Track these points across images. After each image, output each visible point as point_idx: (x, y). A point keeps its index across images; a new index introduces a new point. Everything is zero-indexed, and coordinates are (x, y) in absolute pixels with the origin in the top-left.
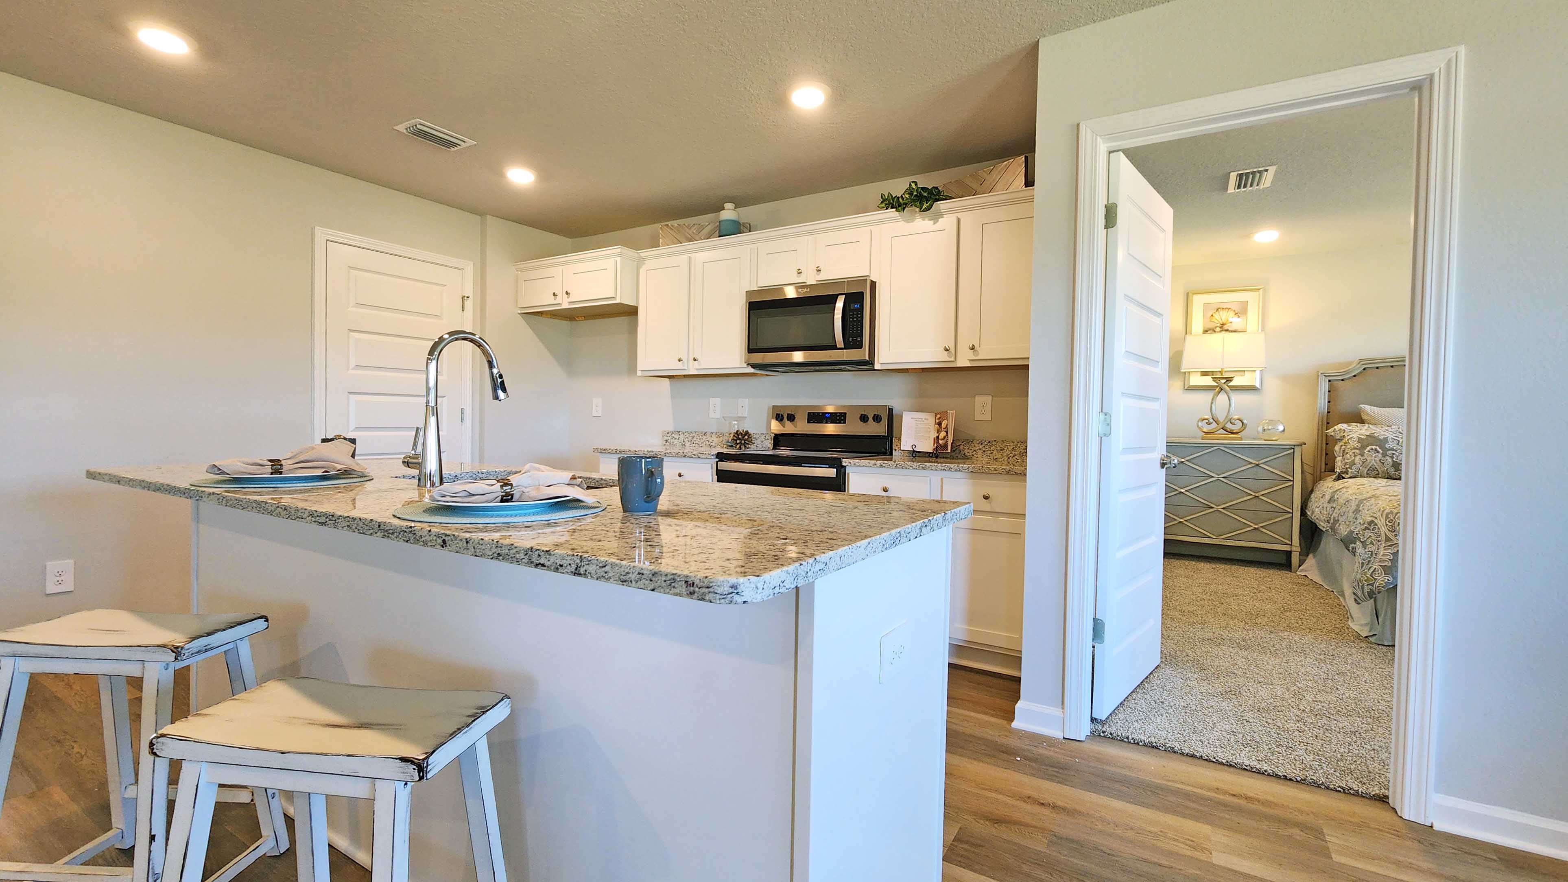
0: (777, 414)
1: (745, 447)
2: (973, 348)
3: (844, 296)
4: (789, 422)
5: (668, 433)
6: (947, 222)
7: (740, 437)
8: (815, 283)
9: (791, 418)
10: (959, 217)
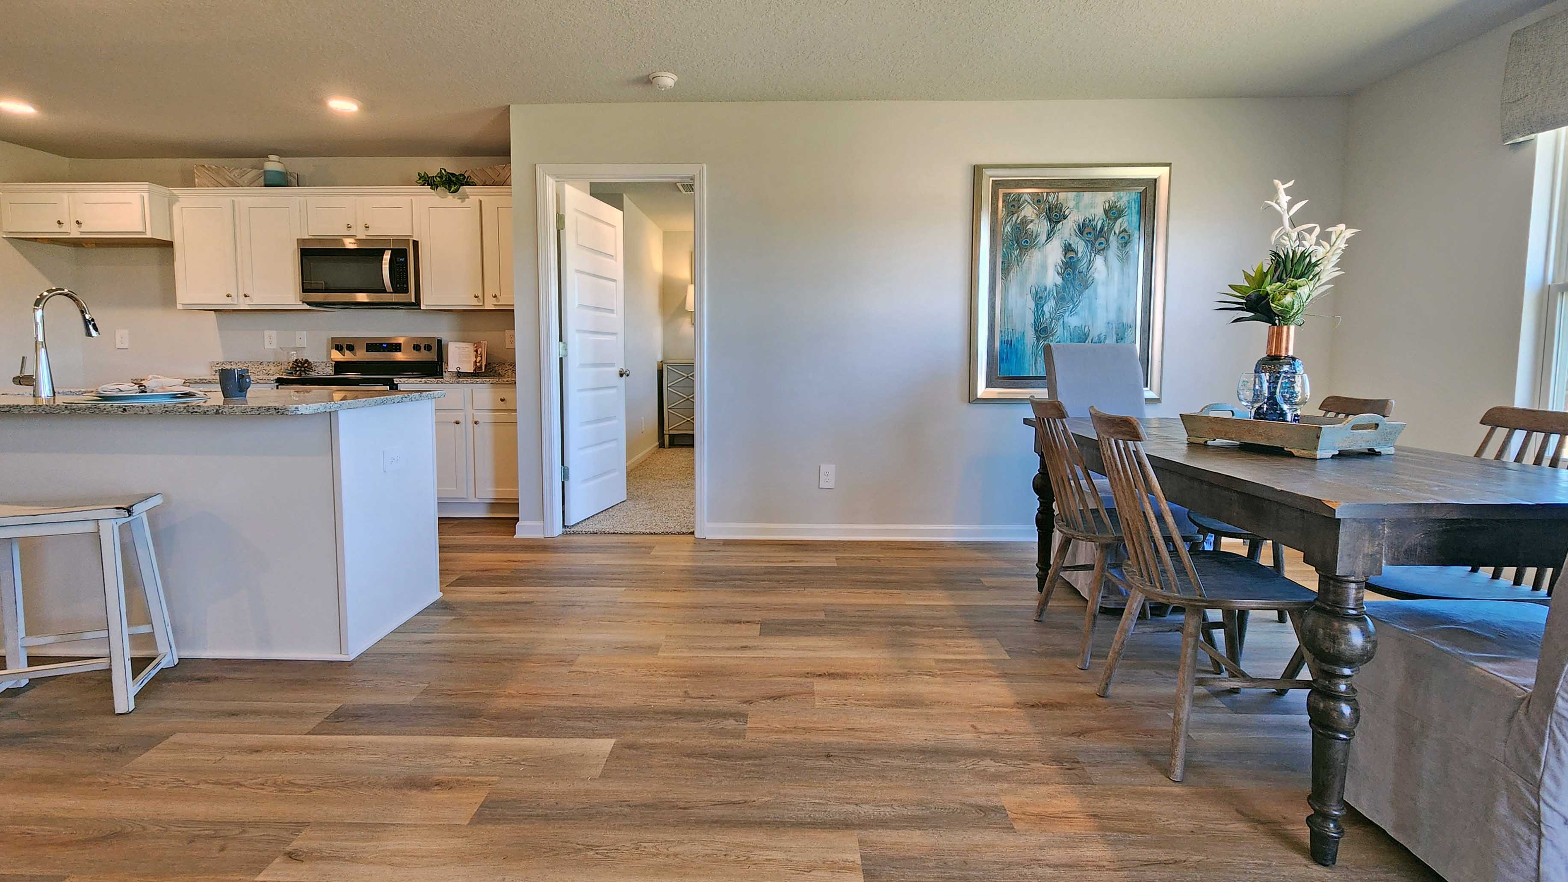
0: (336, 345)
1: (306, 373)
2: (495, 296)
3: (390, 251)
4: (348, 351)
5: (217, 364)
6: (473, 201)
7: (299, 365)
8: (364, 238)
9: (351, 348)
10: (481, 199)
